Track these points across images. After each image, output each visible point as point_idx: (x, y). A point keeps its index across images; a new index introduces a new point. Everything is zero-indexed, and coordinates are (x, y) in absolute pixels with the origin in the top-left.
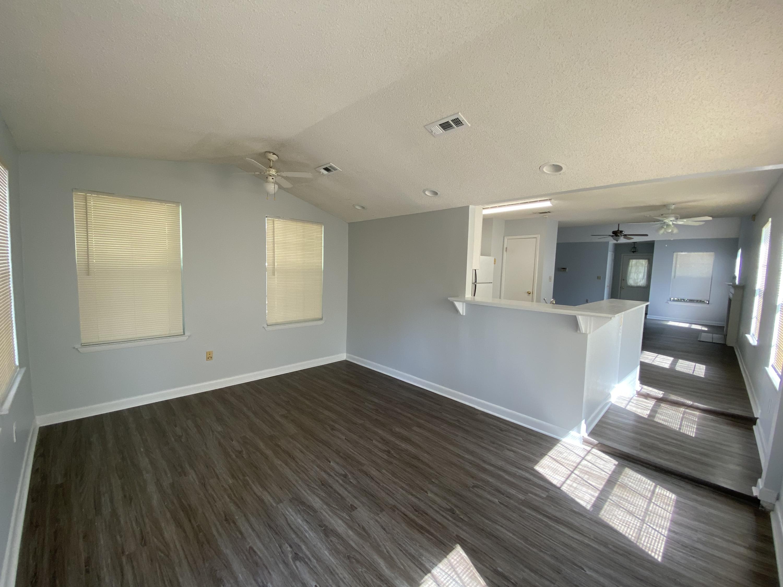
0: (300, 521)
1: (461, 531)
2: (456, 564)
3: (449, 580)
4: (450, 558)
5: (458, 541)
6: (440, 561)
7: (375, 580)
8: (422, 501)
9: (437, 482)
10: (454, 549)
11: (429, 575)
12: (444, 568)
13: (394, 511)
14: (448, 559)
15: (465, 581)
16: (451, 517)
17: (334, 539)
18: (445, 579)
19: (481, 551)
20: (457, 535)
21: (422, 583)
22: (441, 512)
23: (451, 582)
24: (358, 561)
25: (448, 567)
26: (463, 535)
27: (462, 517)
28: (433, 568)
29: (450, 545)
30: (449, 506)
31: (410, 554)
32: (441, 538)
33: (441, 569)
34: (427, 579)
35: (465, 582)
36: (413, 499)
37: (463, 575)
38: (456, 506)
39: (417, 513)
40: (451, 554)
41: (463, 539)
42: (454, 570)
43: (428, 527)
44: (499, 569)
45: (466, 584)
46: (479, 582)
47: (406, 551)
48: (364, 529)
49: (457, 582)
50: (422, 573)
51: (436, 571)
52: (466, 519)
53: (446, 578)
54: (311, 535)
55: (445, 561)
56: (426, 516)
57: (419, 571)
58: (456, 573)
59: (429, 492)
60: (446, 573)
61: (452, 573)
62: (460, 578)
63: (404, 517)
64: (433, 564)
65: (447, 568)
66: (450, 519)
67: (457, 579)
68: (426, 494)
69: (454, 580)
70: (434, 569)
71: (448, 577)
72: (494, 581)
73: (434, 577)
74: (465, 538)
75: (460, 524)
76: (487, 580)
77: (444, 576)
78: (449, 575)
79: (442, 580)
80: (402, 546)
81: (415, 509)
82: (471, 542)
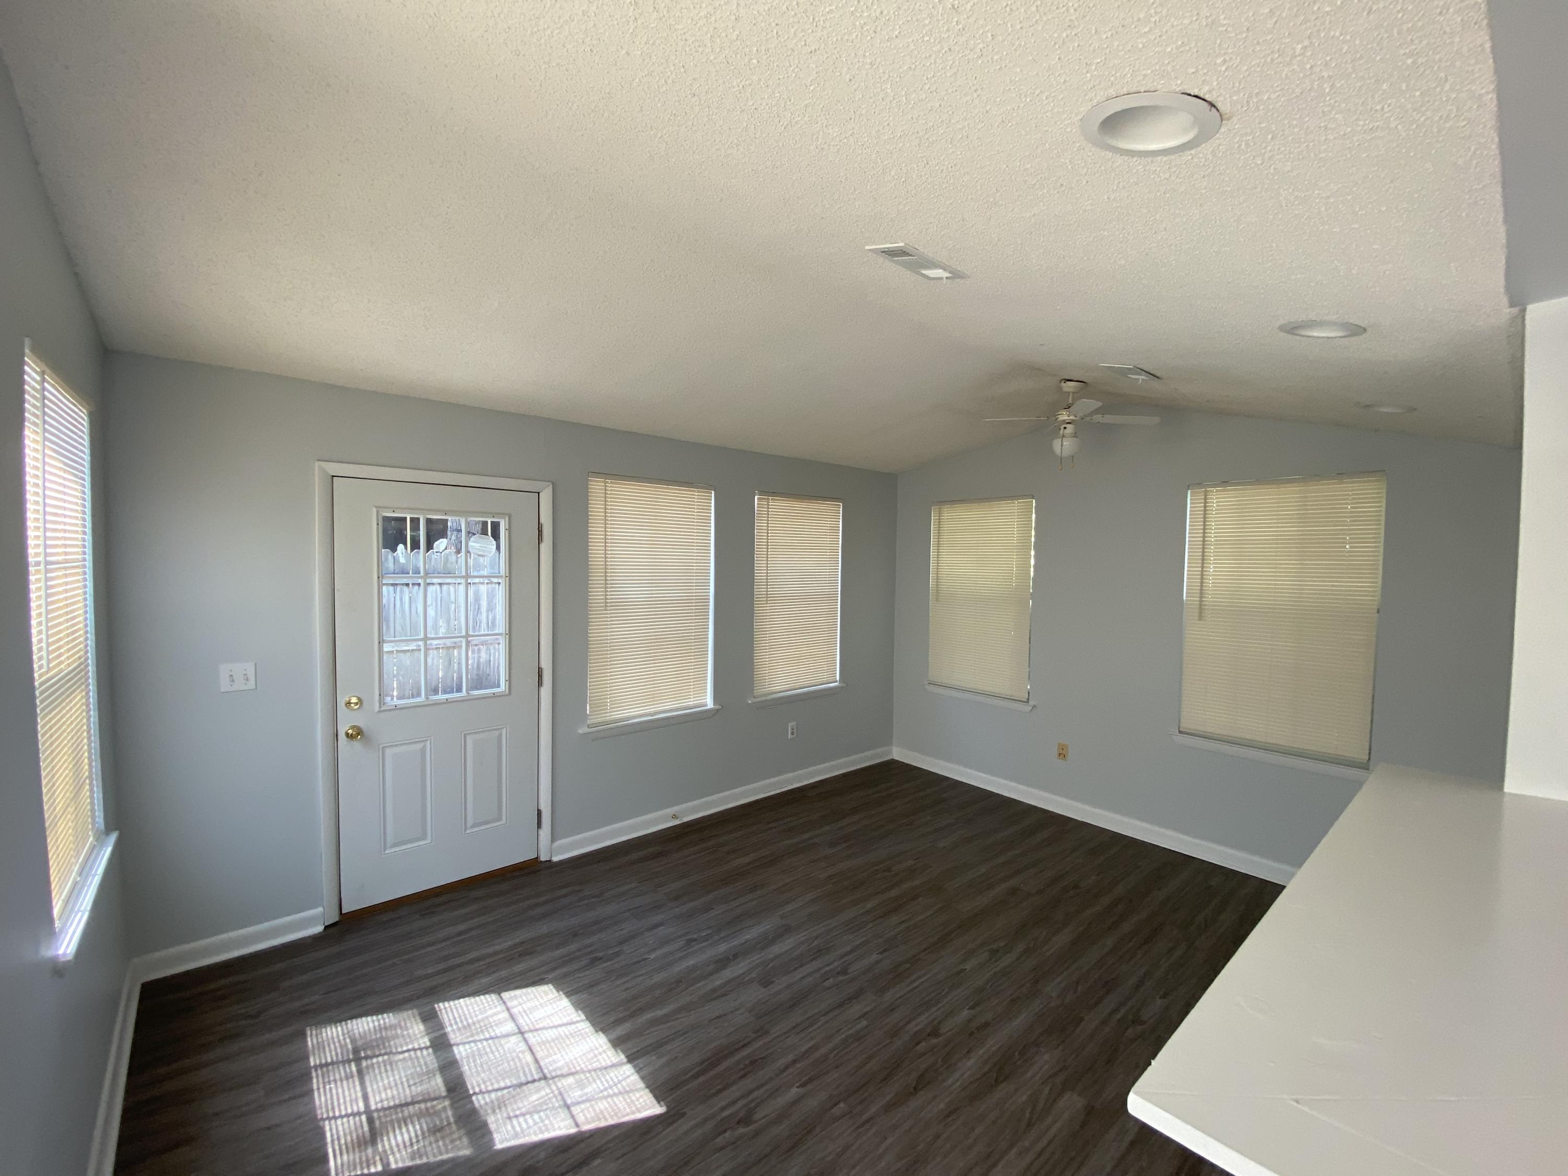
0: (748, 936)
1: (693, 1123)
2: (630, 1097)
3: (608, 1083)
4: (642, 1093)
5: (672, 1113)
6: (643, 1078)
7: (639, 1005)
8: (777, 1075)
9: (836, 1111)
10: (659, 1102)
11: (625, 1060)
12: (628, 1081)
13: (757, 1031)
14: (643, 1089)
15: (599, 1103)
16: (731, 1115)
17: (712, 967)
18: (611, 1078)
19: (642, 1144)
20: (684, 1114)
21: (616, 1051)
22: (744, 1102)
23: (603, 1085)
24: (671, 990)
25: (629, 1087)
26: (683, 1126)
27: (727, 1134)
28: (635, 1067)
29: (667, 1097)
30: (760, 1119)
31: (666, 1043)
32: (684, 1089)
33: (628, 1077)
34: (619, 1056)
35: (597, 1103)
36: (782, 1062)
37: (608, 1103)
38: (757, 1133)
39: (747, 1062)
40: (650, 1095)
41: (674, 1122)
42: (620, 1093)
43: (712, 1073)
44: (597, 1162)
45: (593, 1103)
46: (588, 1123)
47: (673, 1039)
48: (724, 995)
49: (602, 1091)
50: (629, 1053)
51: (628, 1069)
52: (720, 1140)
53: (612, 1080)
54: (723, 948)
55: (641, 1085)
56: (740, 1074)
57: (635, 1050)
58: (615, 1095)
59: (802, 1091)
60: (620, 1082)
61: (618, 1089)
62: (605, 1098)
63: (741, 1044)
64: (641, 1069)
65: (628, 1085)
66: (726, 1113)
67: (605, 1093)
68: (797, 1085)
69: (606, 1089)
70: (632, 1068)
71: (614, 1082)
72: (583, 1145)
73: (620, 1064)
74: (675, 1125)
75: (709, 1126)
76: (587, 1135)
77: (617, 1077)
78: (616, 1085)
79: (612, 1075)
80: (681, 1035)
81: (756, 1061)
82: (665, 1133)
